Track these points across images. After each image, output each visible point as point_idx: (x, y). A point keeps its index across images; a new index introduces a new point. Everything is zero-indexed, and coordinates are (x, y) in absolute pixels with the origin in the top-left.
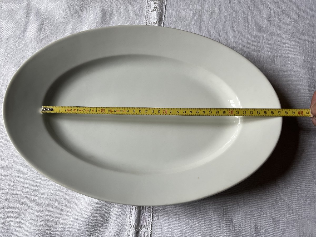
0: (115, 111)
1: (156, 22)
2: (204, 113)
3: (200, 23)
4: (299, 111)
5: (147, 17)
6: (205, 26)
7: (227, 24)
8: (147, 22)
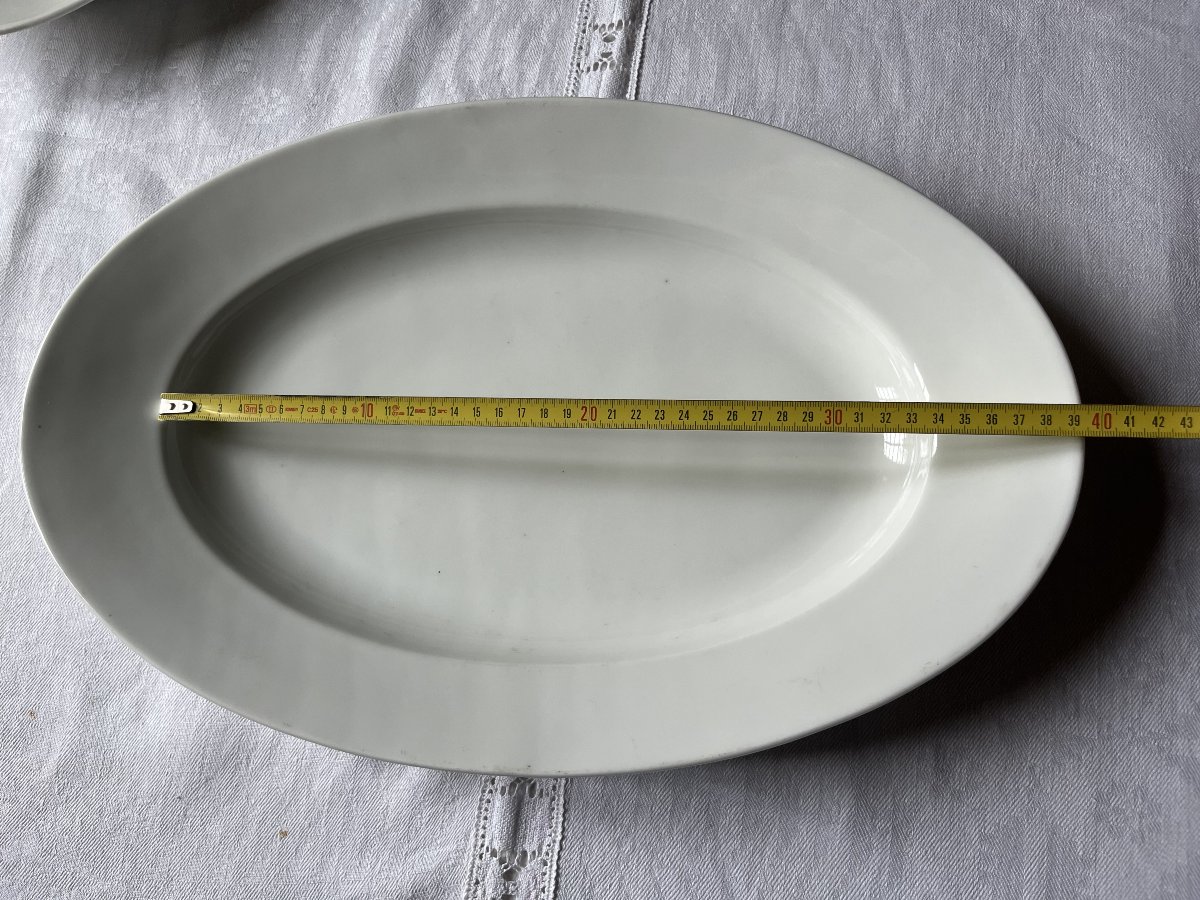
0: (410, 410)
1: (620, 22)
2: (731, 418)
3: (780, 24)
4: (1097, 415)
5: (588, 5)
6: (799, 38)
7: (881, 27)
8: (585, 24)
